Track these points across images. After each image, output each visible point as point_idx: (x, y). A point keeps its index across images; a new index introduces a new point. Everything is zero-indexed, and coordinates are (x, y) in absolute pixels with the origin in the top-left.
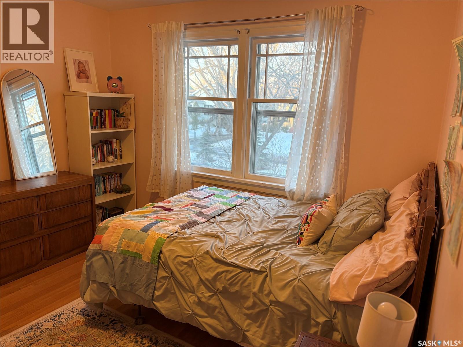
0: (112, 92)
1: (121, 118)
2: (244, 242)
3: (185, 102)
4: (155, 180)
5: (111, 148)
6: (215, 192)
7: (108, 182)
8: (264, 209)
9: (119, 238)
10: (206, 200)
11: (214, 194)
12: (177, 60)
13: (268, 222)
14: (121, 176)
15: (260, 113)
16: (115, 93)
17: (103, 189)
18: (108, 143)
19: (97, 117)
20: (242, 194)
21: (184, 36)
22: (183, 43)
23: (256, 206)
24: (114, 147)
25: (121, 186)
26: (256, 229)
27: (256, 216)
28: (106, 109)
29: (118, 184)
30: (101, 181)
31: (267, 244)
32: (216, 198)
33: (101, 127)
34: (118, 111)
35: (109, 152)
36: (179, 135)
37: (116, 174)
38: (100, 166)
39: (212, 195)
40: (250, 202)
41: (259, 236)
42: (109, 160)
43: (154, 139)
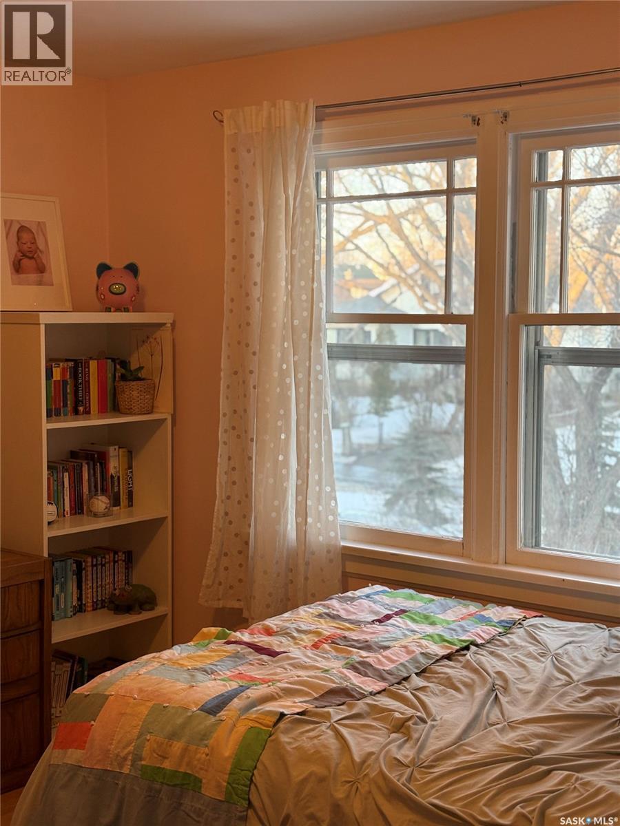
0: (108, 310)
1: (134, 383)
2: (476, 748)
3: (319, 330)
4: (226, 569)
5: (102, 473)
6: (408, 604)
7: (89, 577)
8: (557, 657)
9: (136, 731)
10: (378, 627)
11: (403, 611)
12: (298, 211)
13: (562, 695)
14: (130, 559)
15: (550, 357)
16: (118, 310)
17: (75, 598)
18: (93, 459)
19: (65, 382)
20: (495, 613)
21: (317, 140)
22: (313, 161)
23: (532, 649)
24: (112, 471)
25: (129, 588)
26: (517, 713)
27: (529, 677)
28: (91, 358)
29: (121, 584)
30: (70, 574)
31: (548, 753)
32: (409, 623)
33: (76, 412)
34: (124, 364)
35: (96, 486)
36: (302, 428)
37: (116, 553)
38: (68, 529)
39: (397, 614)
40: (517, 636)
41: (524, 732)
42: (94, 509)
43: (225, 443)
